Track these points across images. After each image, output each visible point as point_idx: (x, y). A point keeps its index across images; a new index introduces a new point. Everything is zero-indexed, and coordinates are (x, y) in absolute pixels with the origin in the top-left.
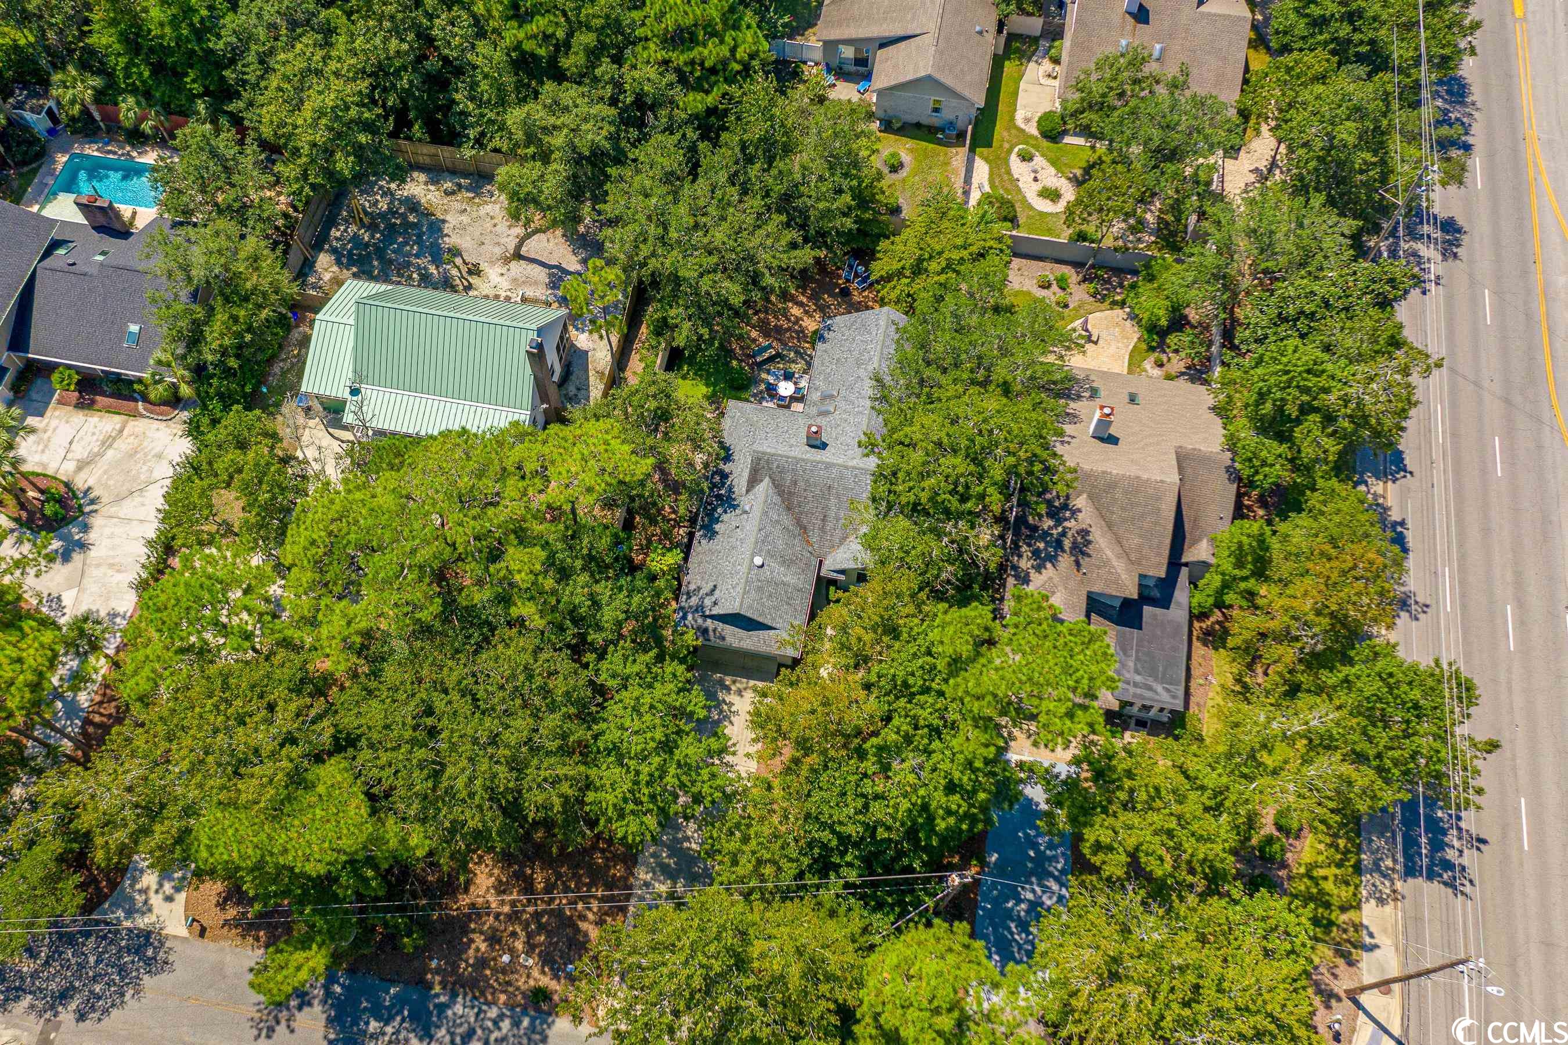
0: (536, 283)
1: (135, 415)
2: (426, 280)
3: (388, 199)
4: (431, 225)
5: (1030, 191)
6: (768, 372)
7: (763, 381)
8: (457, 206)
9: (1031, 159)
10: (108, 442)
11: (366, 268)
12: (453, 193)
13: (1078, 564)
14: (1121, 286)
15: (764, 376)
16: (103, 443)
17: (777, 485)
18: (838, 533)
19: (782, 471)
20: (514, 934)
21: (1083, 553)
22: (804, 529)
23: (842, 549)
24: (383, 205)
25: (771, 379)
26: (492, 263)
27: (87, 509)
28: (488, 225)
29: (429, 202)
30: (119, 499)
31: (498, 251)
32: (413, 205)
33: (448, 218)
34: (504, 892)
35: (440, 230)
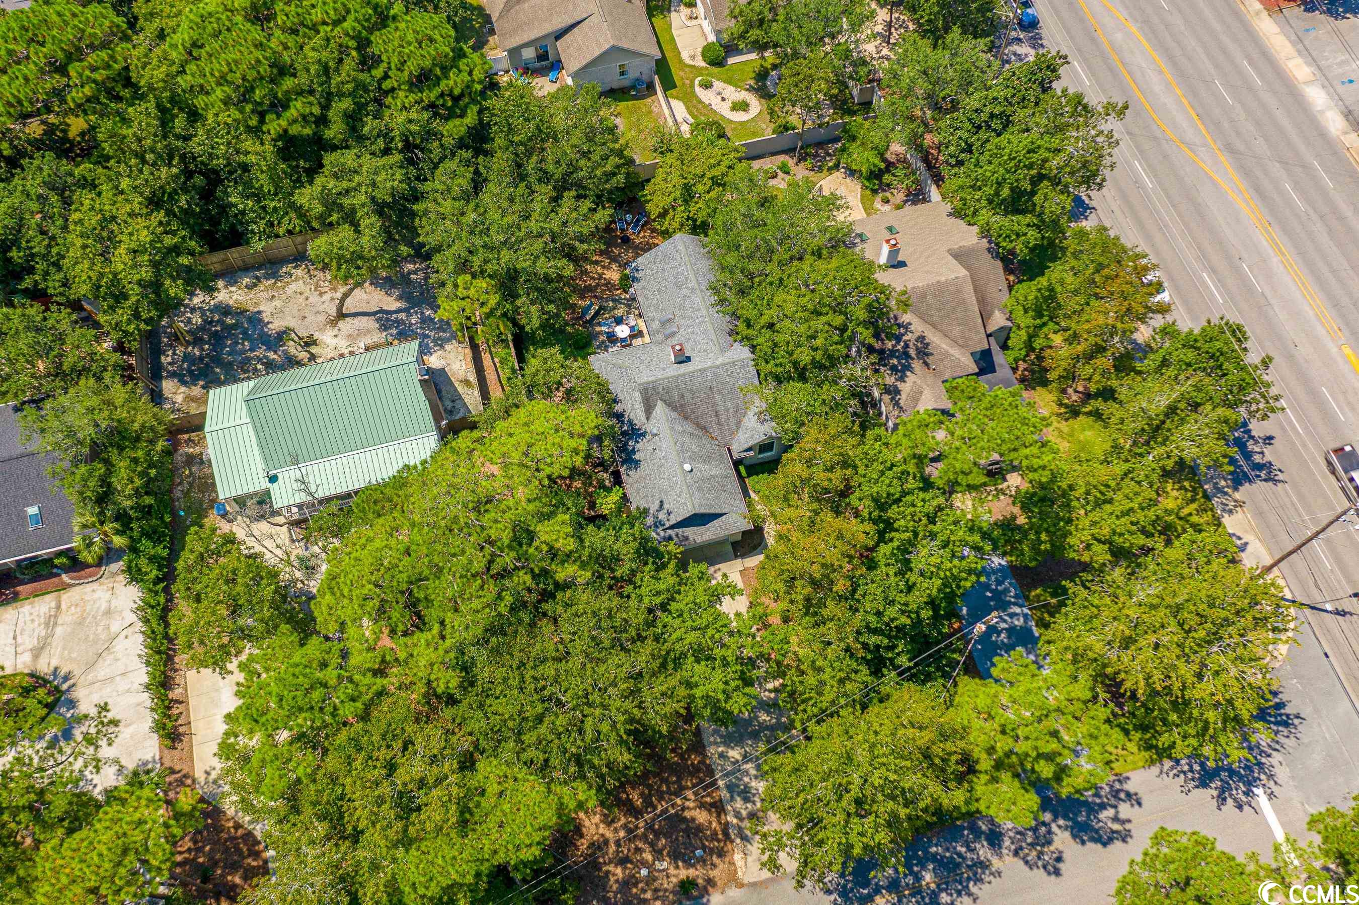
0: (368, 331)
1: (65, 587)
2: (271, 367)
3: (198, 313)
4: (250, 320)
5: (724, 110)
6: (599, 324)
7: (600, 333)
8: (265, 295)
9: (711, 86)
10: (51, 622)
11: (211, 377)
12: (255, 285)
13: (927, 364)
14: (829, 155)
15: (598, 329)
16: (47, 625)
17: (669, 404)
18: (733, 421)
19: (667, 390)
20: (638, 850)
21: (928, 354)
22: (704, 428)
23: (740, 433)
24: (197, 320)
25: (605, 329)
26: (321, 330)
27: (65, 687)
28: (301, 300)
29: (236, 301)
30: (91, 666)
31: (322, 318)
32: (225, 310)
33: (262, 308)
34: (613, 821)
35: (260, 321)
